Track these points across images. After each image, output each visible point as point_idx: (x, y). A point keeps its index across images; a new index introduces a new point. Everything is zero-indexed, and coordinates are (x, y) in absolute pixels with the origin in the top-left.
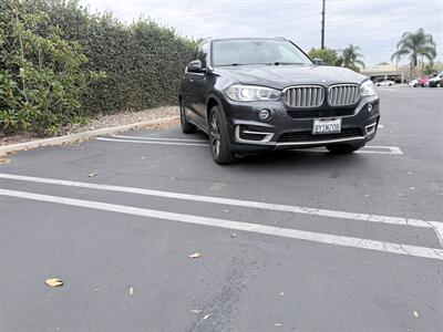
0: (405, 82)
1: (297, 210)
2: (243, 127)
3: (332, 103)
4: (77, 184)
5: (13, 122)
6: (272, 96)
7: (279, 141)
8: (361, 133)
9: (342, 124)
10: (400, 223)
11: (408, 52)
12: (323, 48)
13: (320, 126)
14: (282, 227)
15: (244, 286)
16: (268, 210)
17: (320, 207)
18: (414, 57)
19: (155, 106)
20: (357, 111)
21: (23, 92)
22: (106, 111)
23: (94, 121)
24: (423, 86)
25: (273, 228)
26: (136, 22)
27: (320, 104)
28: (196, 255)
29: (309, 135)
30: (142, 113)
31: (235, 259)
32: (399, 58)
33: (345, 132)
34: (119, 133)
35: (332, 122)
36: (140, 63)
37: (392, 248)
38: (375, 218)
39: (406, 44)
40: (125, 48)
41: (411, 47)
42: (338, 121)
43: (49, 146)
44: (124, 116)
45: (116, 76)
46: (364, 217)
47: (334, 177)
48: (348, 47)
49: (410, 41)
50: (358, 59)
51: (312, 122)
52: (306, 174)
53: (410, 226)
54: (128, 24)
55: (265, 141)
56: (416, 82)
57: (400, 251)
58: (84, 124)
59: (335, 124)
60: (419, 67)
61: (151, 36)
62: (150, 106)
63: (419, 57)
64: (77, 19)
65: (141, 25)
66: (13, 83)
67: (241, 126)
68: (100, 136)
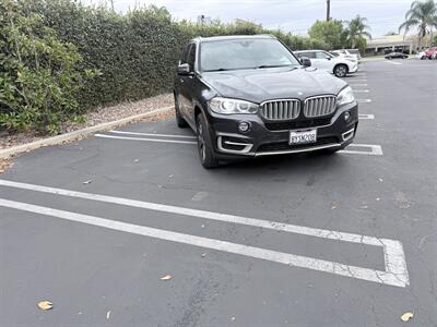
0: (413, 53)
1: (266, 224)
2: (224, 138)
3: (309, 114)
4: (73, 194)
5: (15, 125)
6: (252, 109)
7: (258, 151)
8: (338, 140)
9: (318, 133)
10: (356, 241)
11: (416, 22)
12: (328, 19)
13: (296, 136)
14: (248, 245)
15: (203, 310)
16: (240, 225)
17: (288, 222)
18: (423, 27)
19: (153, 95)
20: (334, 120)
21: (22, 94)
22: (105, 103)
23: (94, 115)
24: (430, 58)
25: (241, 246)
26: (132, 10)
27: (296, 116)
28: (167, 278)
29: (286, 145)
30: (141, 102)
31: (201, 282)
32: (407, 29)
33: (320, 141)
34: (117, 128)
35: (308, 133)
36: (137, 53)
37: (340, 269)
38: (334, 235)
39: (415, 14)
40: (121, 39)
41: (419, 16)
42: (314, 132)
43: (50, 146)
44: (123, 108)
45: (113, 68)
46: (325, 233)
47: (309, 184)
48: (354, 18)
49: (419, 11)
50: (364, 30)
51: (288, 134)
52: (284, 181)
53: (363, 244)
54: (124, 14)
55: (245, 151)
56: (422, 54)
57: (346, 273)
58: (82, 121)
59: (310, 135)
60: (428, 37)
61: (147, 24)
62: (148, 95)
63: (428, 28)
64: (72, 13)
65: (137, 14)
66: (12, 87)
67: (223, 137)
68: (98, 132)
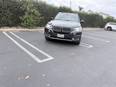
7: (51, 37)
9: (64, 36)
27: (60, 31)
33: (65, 38)
42: (63, 35)
51: (57, 34)
55: (49, 37)
59: (63, 36)
61: (63, 9)
68: (40, 31)
